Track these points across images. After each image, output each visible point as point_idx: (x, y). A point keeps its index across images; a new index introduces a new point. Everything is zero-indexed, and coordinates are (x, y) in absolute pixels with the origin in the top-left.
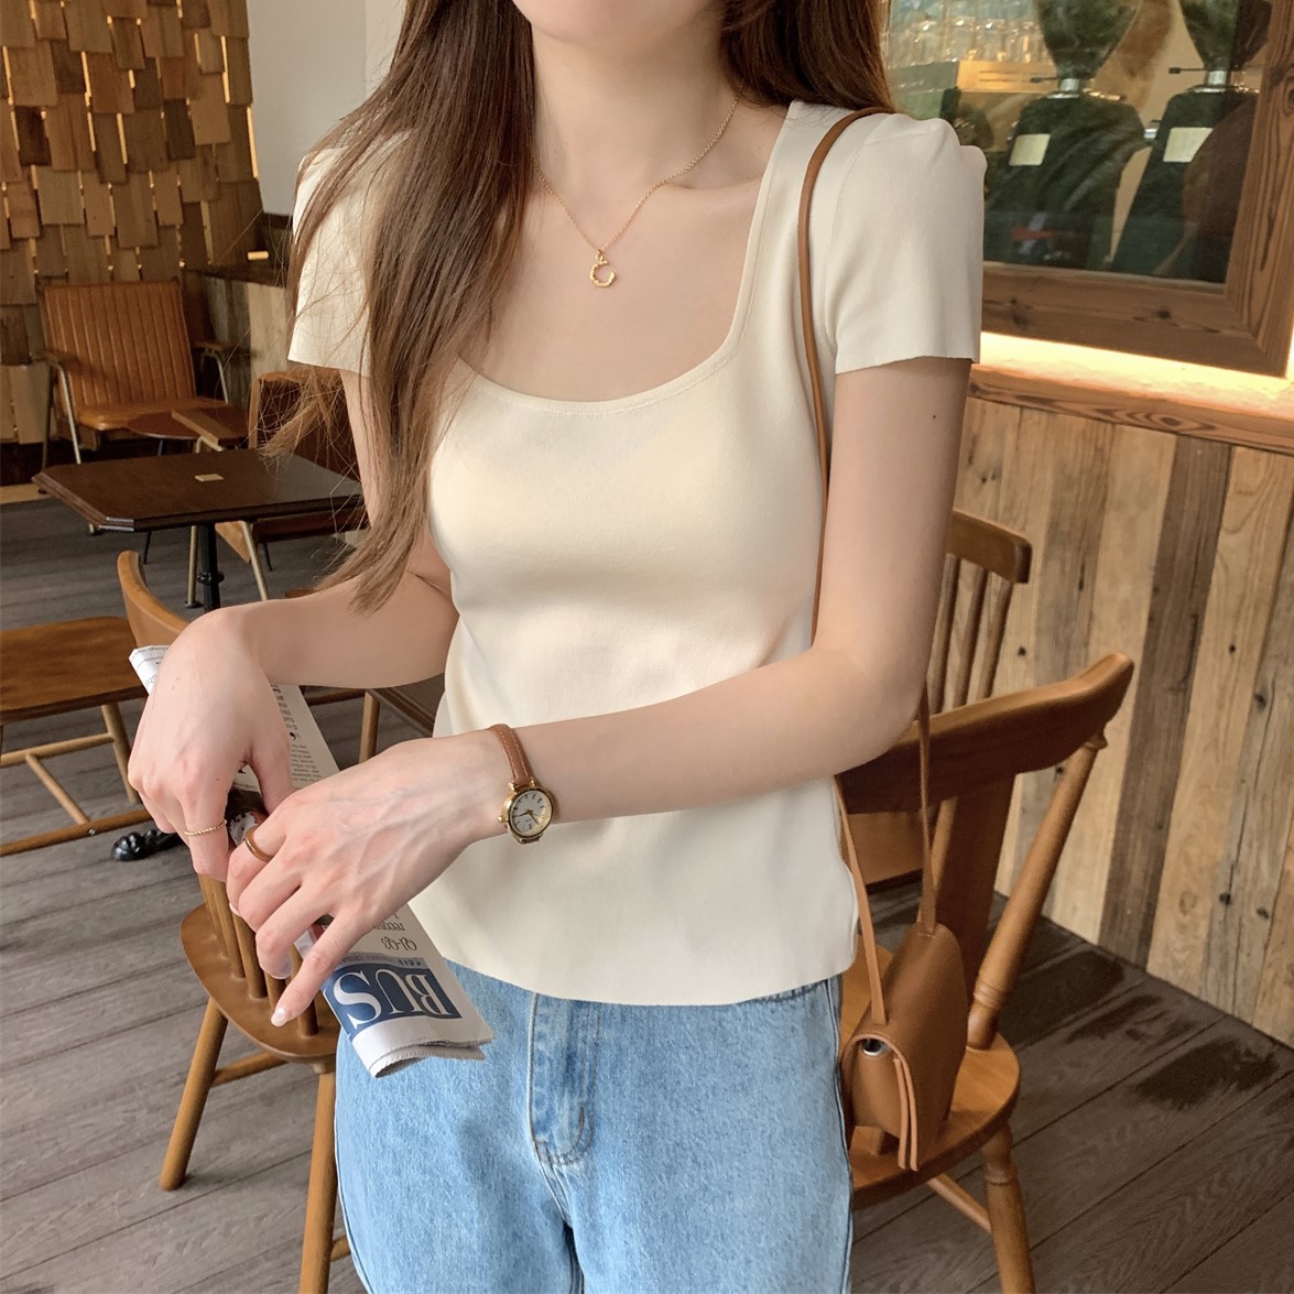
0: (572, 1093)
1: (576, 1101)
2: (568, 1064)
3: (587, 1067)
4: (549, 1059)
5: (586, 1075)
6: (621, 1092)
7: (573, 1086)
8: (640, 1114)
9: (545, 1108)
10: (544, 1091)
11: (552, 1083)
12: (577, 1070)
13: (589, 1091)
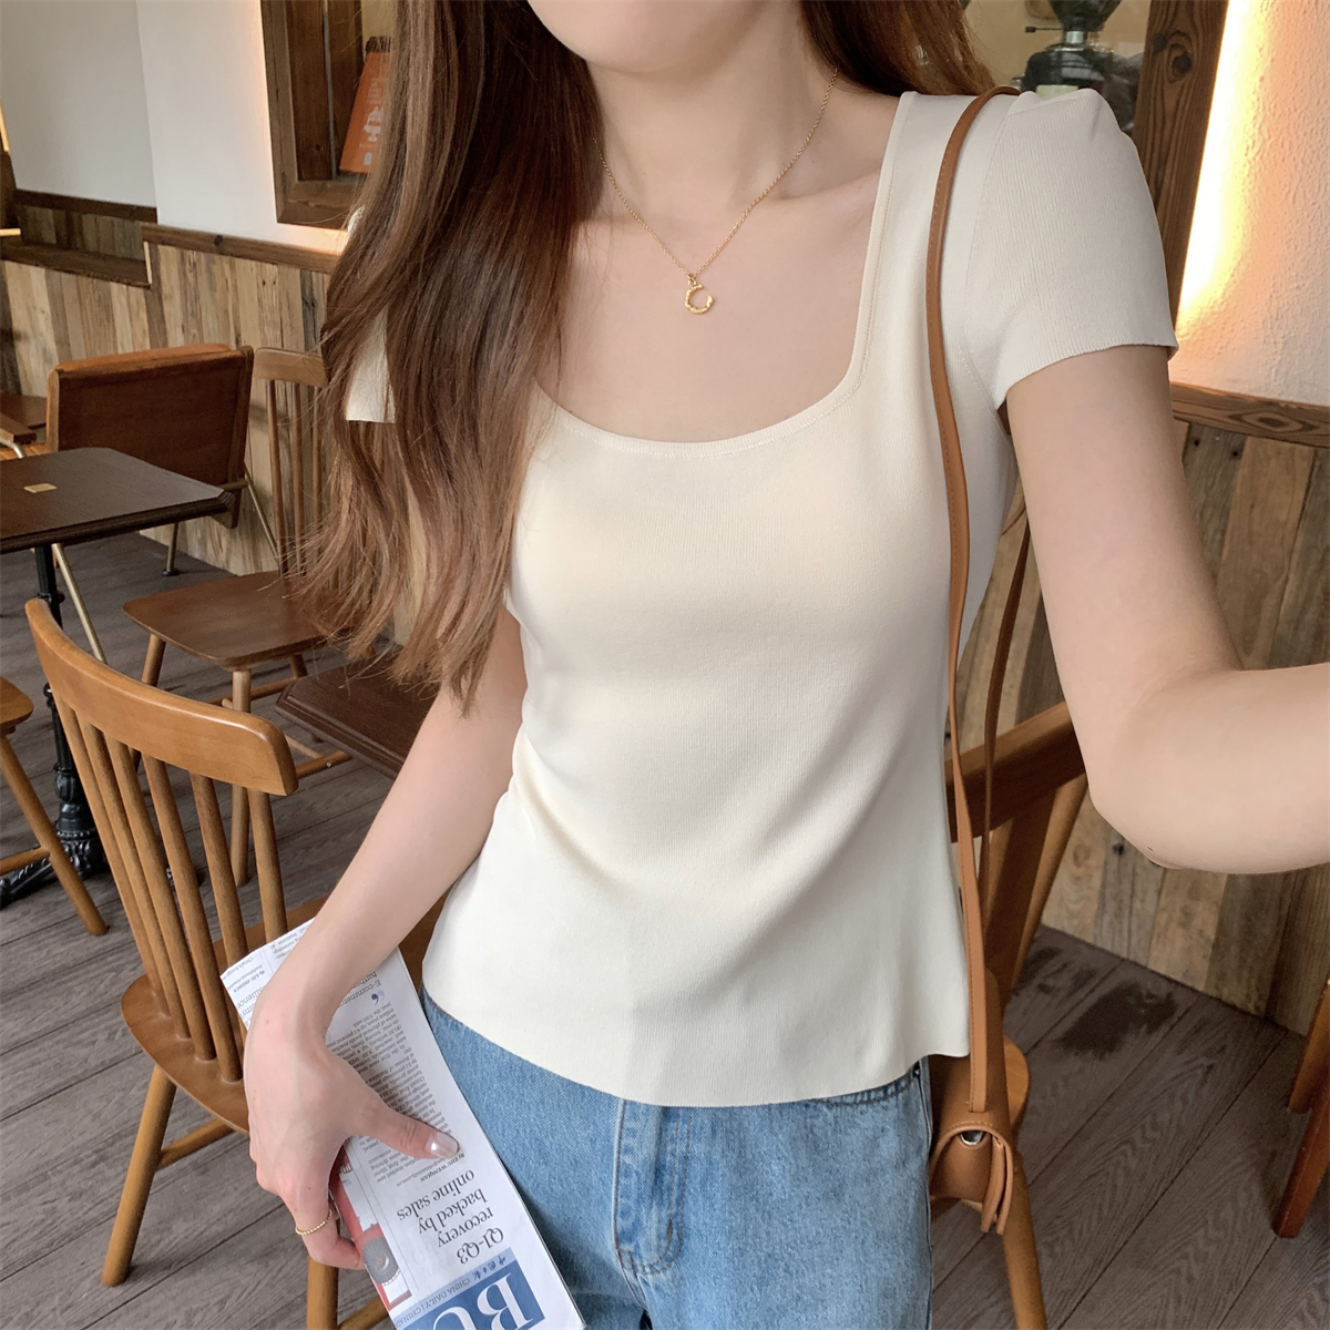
0: (660, 1204)
1: (664, 1214)
2: (657, 1177)
3: (676, 1181)
4: (637, 1173)
5: (675, 1188)
6: (712, 1205)
7: (661, 1198)
8: (731, 1227)
9: (631, 1220)
10: (631, 1203)
11: (640, 1196)
12: (666, 1182)
13: (678, 1204)
